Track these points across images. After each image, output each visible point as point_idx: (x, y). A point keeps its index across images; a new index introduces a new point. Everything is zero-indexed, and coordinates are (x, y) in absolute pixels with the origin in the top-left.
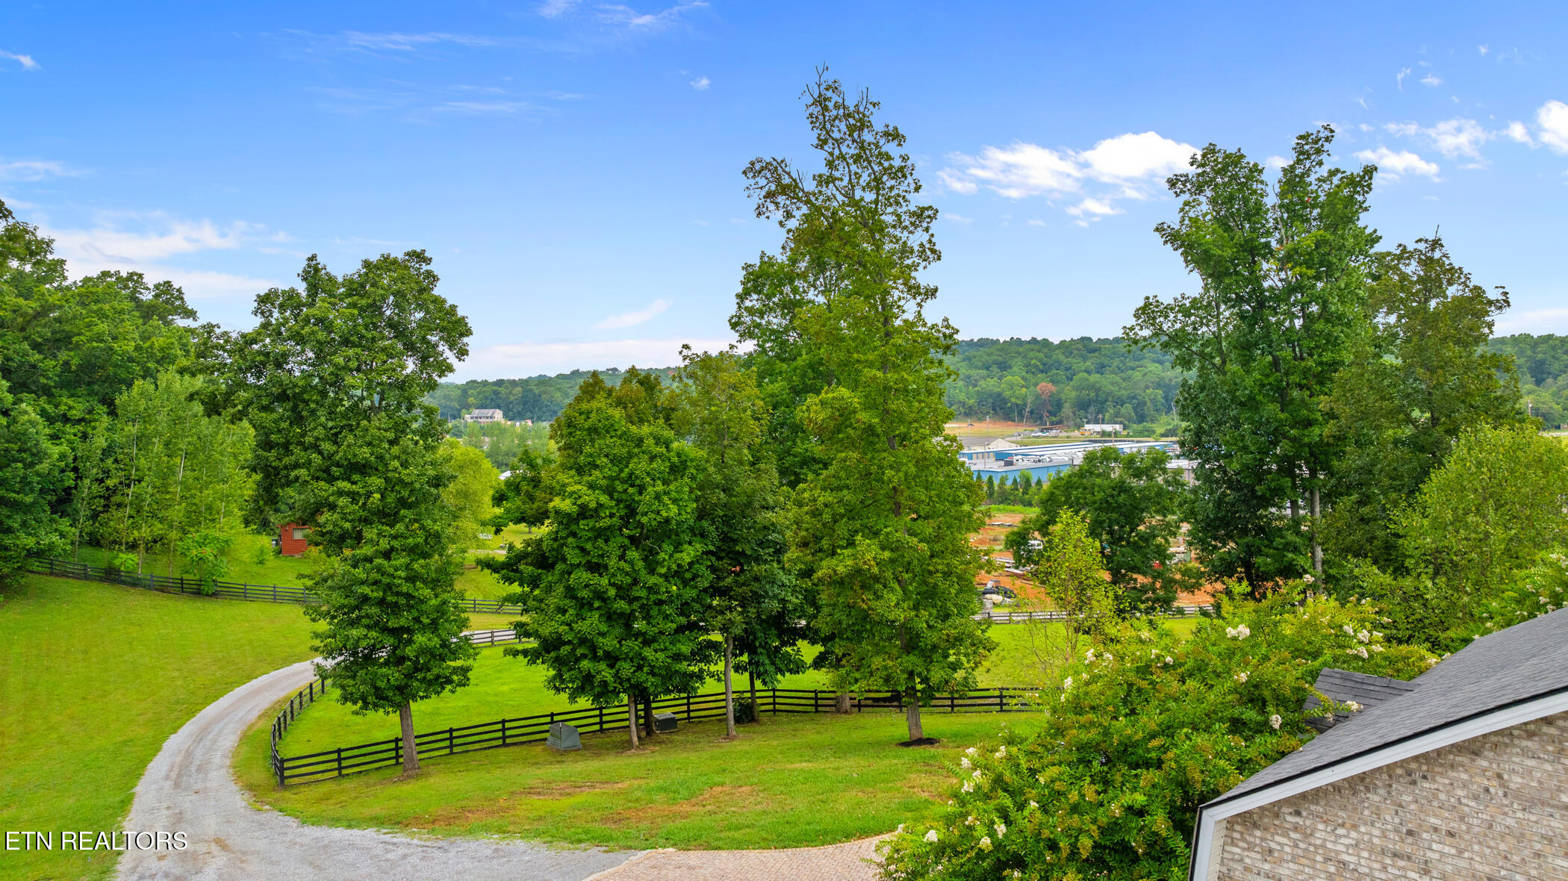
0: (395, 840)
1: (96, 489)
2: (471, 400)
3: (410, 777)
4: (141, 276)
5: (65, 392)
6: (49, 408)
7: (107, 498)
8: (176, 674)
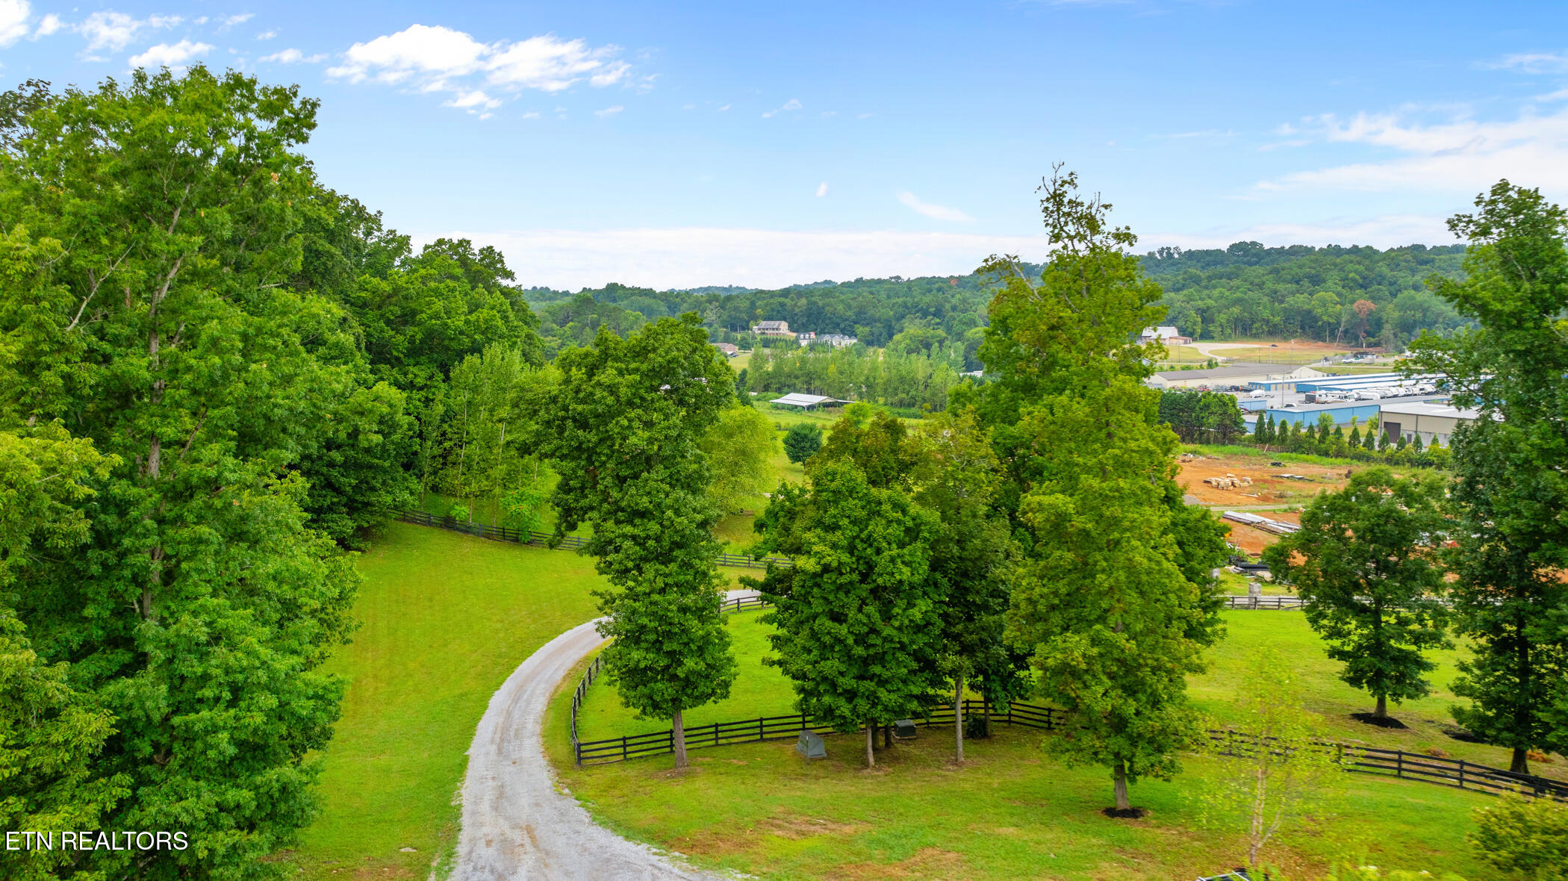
0: (660, 865)
1: (437, 451)
2: (759, 311)
3: (680, 774)
4: (468, 242)
5: (412, 361)
6: (401, 378)
7: (445, 458)
8: (499, 626)
